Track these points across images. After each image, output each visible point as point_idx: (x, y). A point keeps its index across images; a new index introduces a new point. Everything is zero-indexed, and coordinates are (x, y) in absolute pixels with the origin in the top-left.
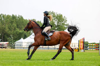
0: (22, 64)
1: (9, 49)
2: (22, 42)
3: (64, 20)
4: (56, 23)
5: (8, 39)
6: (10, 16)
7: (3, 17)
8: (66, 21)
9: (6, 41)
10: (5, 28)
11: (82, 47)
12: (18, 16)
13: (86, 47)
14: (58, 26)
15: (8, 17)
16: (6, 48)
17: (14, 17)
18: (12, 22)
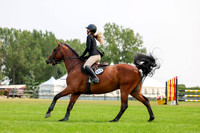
0: (52, 128)
1: (26, 99)
2: (53, 86)
3: (136, 40)
4: (121, 48)
5: (25, 78)
6: (29, 33)
7: (16, 34)
8: (141, 42)
9: (22, 83)
10: (18, 58)
11: (173, 96)
12: (44, 32)
13: (181, 96)
14: (125, 52)
15: (26, 34)
16: (20, 97)
17: (36, 35)
18: (32, 45)
